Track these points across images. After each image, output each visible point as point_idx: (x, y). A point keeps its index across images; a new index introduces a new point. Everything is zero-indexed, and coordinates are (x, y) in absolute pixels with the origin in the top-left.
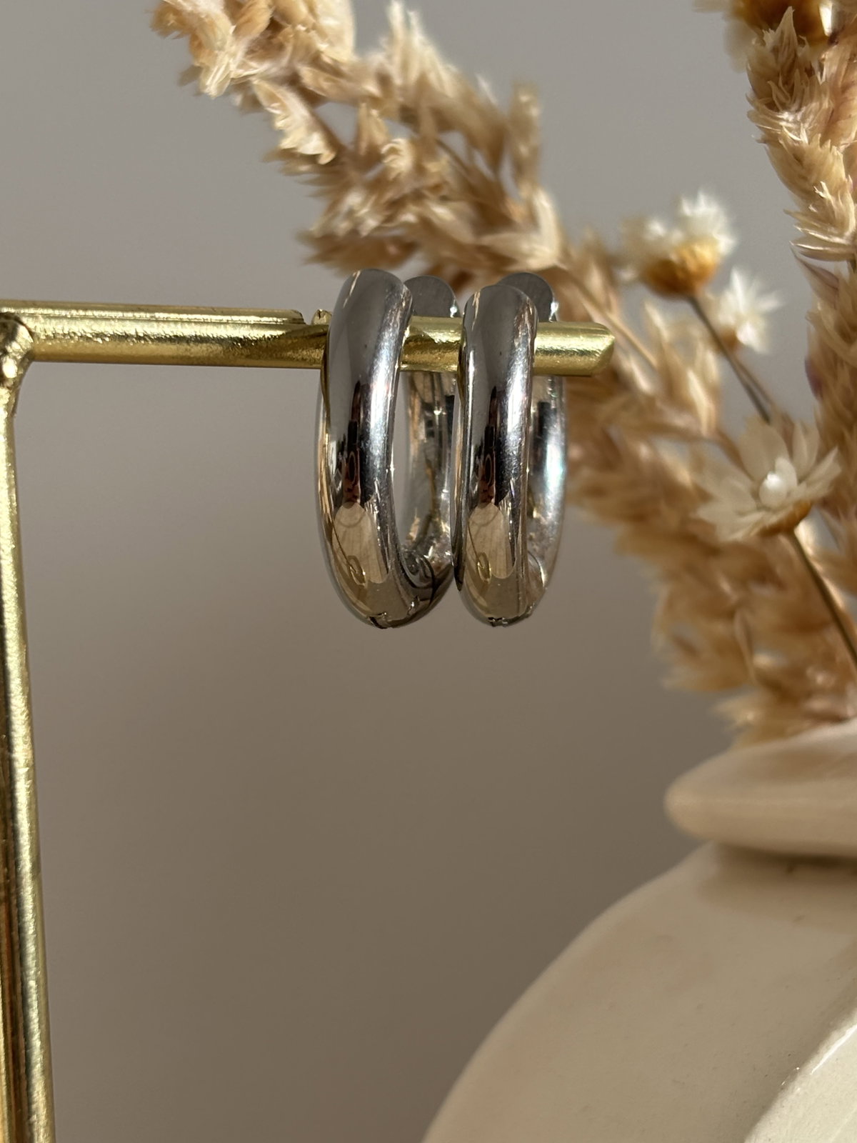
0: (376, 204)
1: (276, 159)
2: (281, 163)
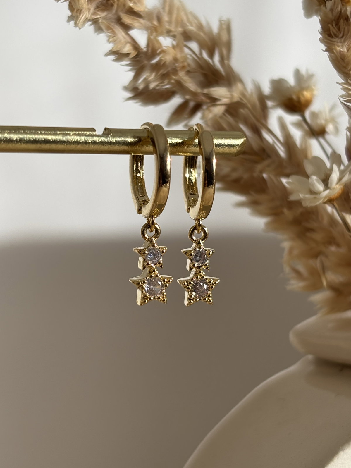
0: (155, 76)
1: (110, 55)
2: (112, 57)
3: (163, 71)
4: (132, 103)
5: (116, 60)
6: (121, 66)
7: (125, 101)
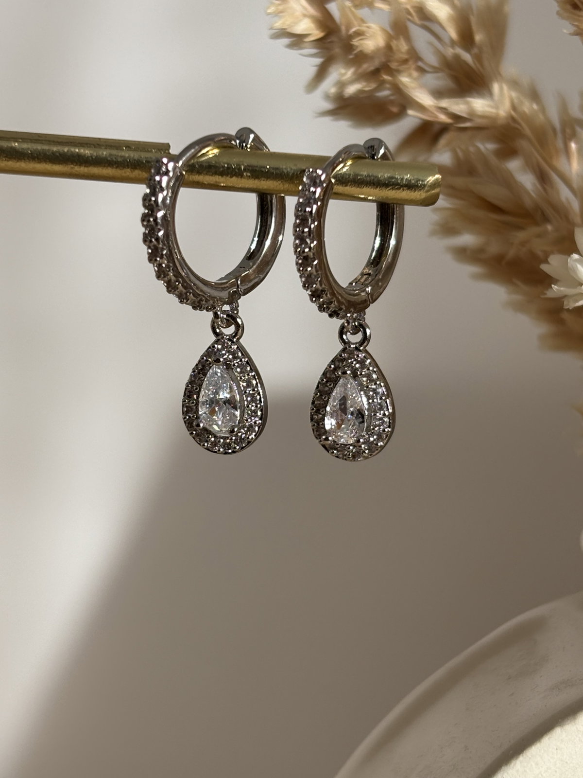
0: (354, 73)
1: (282, 38)
2: (286, 41)
3: (367, 67)
4: (327, 120)
5: (291, 46)
6: (300, 56)
7: (317, 117)
